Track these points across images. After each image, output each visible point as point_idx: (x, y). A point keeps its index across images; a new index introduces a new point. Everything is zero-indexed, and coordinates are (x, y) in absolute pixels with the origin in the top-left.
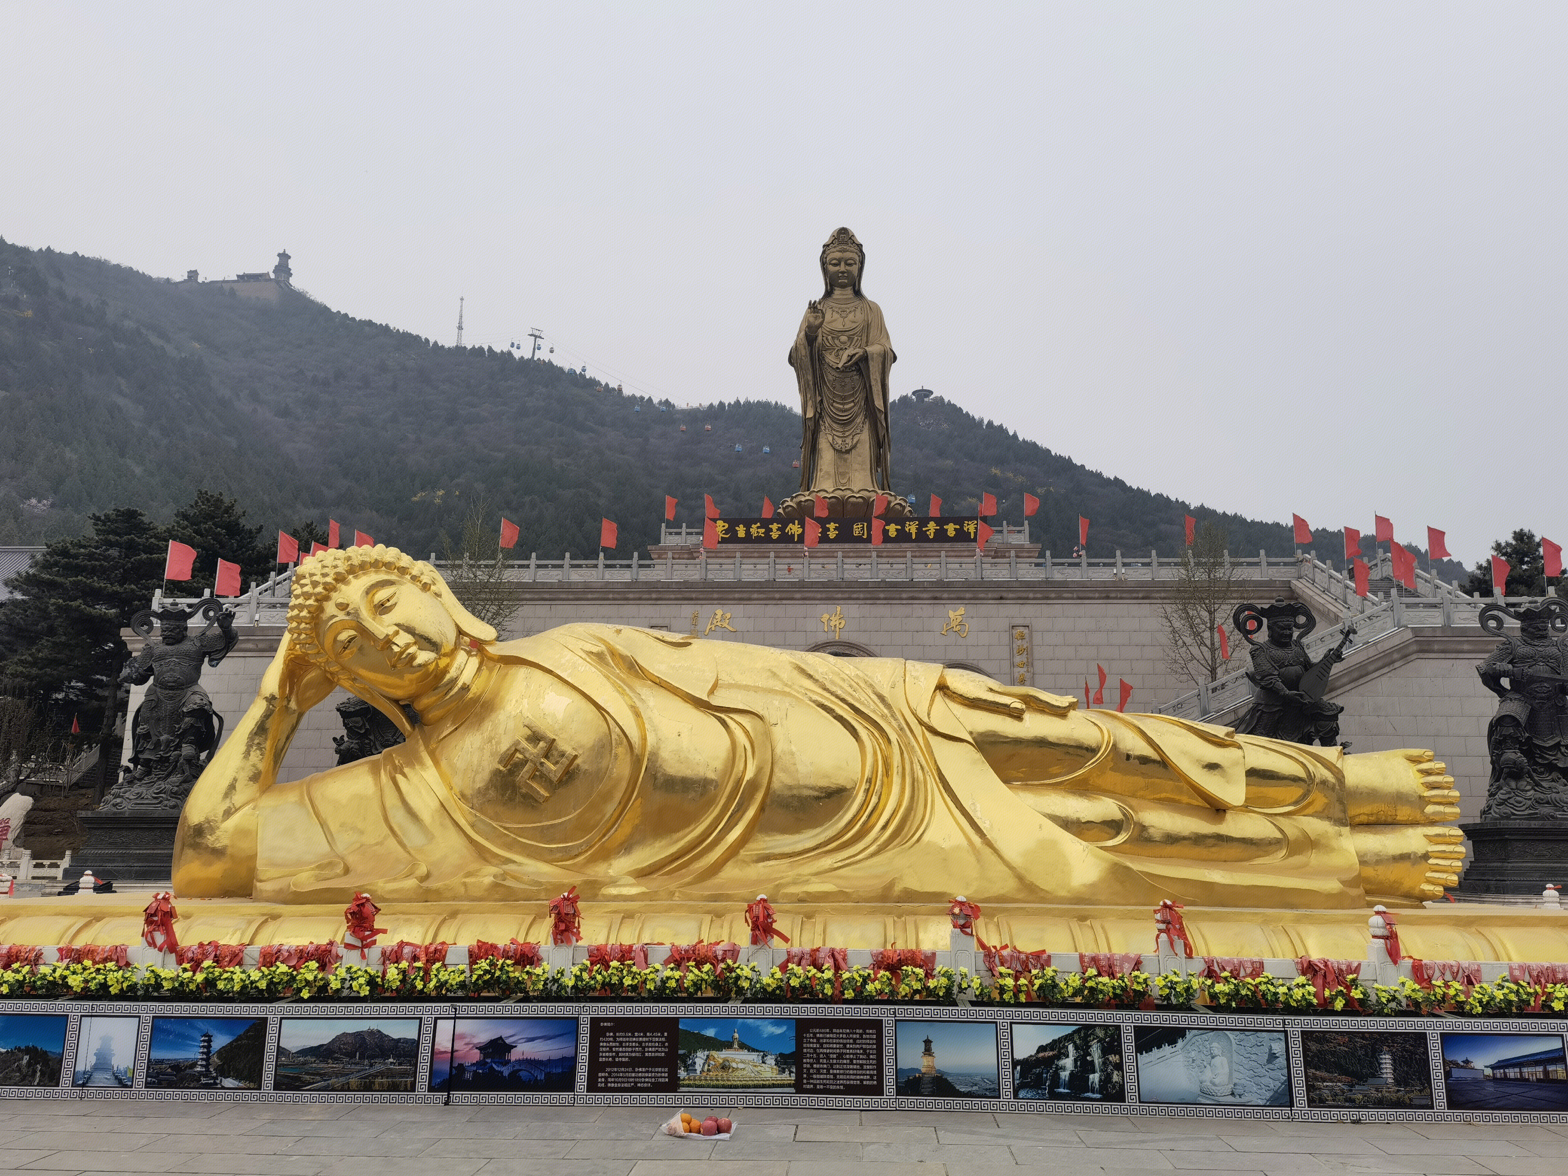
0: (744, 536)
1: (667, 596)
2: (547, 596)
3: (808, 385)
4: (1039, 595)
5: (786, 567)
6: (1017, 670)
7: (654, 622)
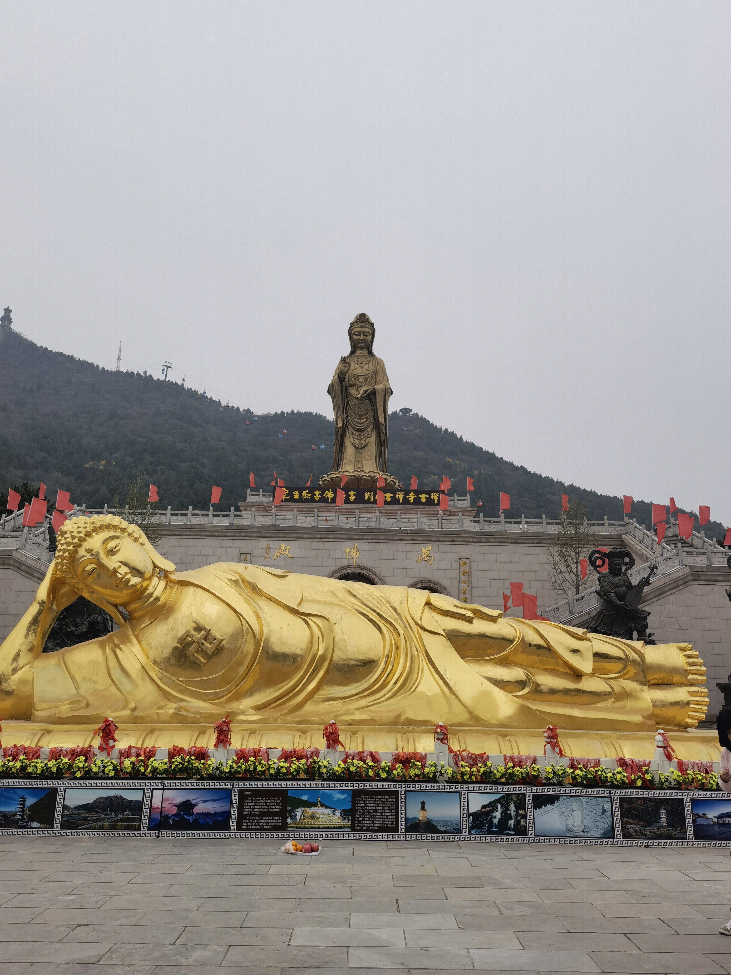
0: (298, 498)
1: (250, 535)
2: (176, 533)
3: (339, 407)
4: (475, 540)
5: (324, 518)
6: (462, 585)
7: (242, 551)
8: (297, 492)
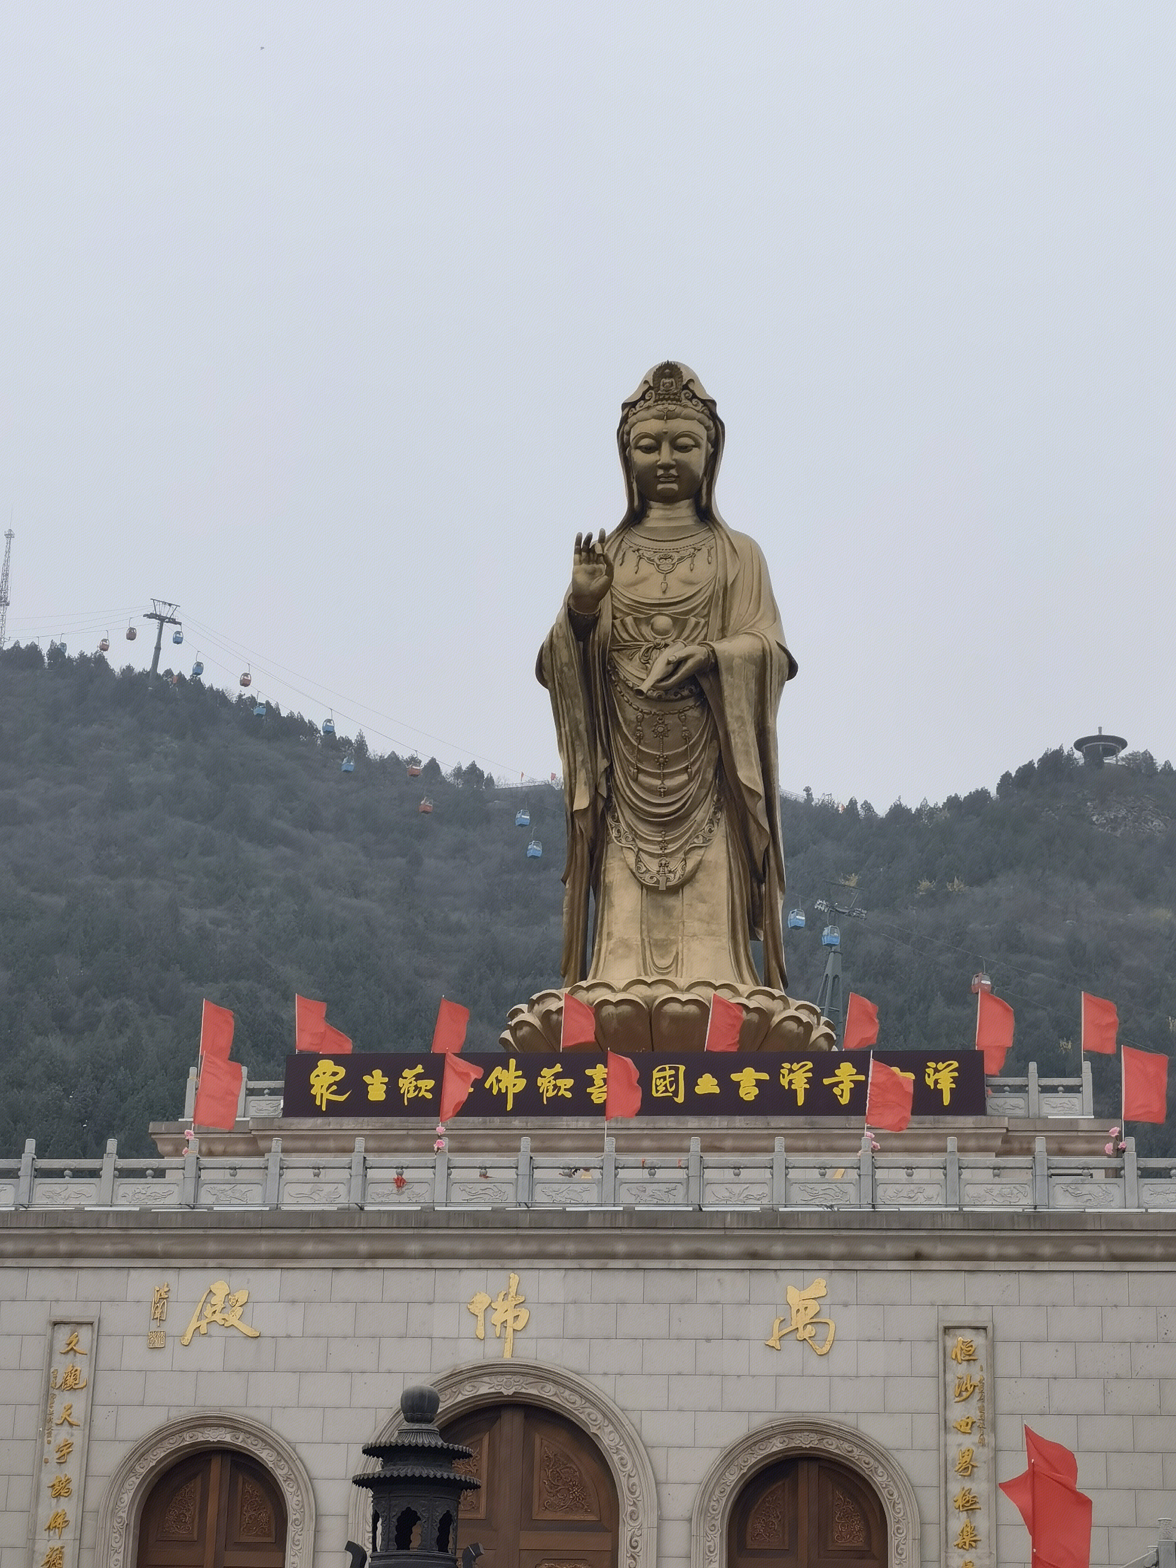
0: (382, 1097)
1: (94, 1248)
3: (578, 733)
4: (1011, 1250)
5: (392, 1174)
6: (954, 1439)
7: (61, 1312)
8: (377, 1073)
